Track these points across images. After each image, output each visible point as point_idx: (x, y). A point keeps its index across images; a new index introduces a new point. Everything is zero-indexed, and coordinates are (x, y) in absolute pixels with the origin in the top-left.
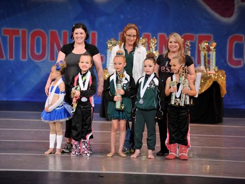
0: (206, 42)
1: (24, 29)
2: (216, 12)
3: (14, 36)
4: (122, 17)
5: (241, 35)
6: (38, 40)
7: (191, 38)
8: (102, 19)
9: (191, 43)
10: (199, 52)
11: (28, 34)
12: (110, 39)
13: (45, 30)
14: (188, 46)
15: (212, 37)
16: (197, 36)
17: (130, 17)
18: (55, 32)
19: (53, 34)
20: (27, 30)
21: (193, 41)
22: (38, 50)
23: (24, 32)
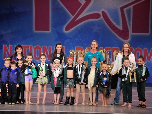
0: (116, 51)
1: (31, 46)
2: (121, 37)
3: (26, 49)
4: (77, 39)
5: (133, 48)
6: (38, 51)
7: (109, 49)
8: (67, 41)
9: (109, 51)
10: (113, 55)
11: (33, 48)
12: (71, 50)
13: (41, 46)
14: (107, 53)
15: (119, 49)
16: (112, 48)
17: (80, 39)
18: (45, 47)
19: (45, 48)
20: (32, 46)
21: (110, 51)
22: (38, 55)
23: (31, 47)
